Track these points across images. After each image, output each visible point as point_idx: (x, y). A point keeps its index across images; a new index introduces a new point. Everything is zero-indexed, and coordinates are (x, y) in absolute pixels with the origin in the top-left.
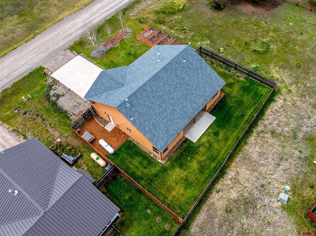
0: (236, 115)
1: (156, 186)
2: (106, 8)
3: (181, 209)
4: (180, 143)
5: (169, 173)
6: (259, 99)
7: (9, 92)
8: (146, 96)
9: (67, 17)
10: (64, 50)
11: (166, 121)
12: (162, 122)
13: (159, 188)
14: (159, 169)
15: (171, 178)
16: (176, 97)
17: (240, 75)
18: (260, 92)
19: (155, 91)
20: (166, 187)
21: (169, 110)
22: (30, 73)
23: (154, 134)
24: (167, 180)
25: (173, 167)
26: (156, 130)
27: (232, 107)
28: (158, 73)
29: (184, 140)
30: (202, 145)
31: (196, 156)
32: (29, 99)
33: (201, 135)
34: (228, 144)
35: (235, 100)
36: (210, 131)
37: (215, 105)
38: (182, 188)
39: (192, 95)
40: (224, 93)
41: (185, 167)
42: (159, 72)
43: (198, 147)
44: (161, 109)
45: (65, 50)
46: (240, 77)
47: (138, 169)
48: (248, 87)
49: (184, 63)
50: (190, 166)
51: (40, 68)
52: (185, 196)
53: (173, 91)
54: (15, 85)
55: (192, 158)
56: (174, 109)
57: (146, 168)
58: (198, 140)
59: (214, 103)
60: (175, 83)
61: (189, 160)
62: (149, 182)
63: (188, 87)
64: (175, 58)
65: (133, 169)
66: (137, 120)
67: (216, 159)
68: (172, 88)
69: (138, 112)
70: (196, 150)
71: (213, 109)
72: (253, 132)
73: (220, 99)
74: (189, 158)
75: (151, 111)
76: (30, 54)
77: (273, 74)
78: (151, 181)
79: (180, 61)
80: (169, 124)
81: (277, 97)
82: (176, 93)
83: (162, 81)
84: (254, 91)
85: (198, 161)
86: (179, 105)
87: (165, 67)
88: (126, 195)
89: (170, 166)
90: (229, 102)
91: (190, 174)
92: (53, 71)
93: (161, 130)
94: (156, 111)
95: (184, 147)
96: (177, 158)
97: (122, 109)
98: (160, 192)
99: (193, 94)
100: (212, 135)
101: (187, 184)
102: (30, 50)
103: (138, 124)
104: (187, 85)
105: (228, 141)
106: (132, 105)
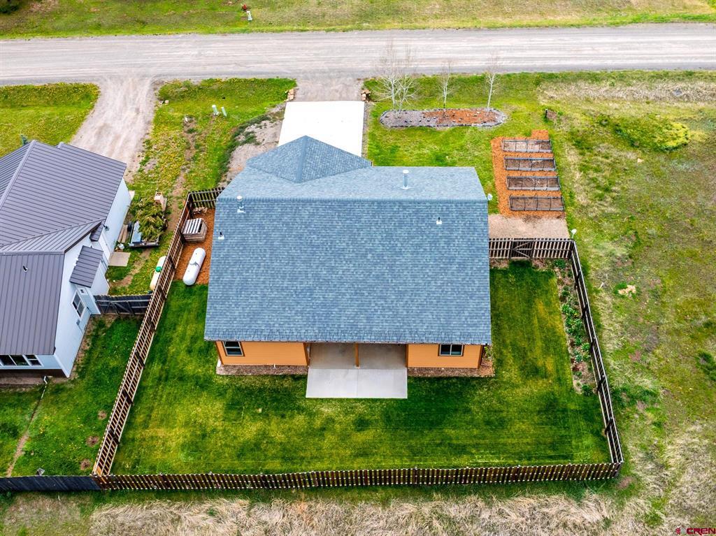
0: (450, 432)
1: (160, 393)
2: (520, 53)
3: (134, 467)
4: (285, 372)
5: (200, 397)
6: (551, 457)
7: (215, 87)
8: (287, 224)
9: (436, 30)
10: (356, 78)
11: (273, 296)
12: (266, 290)
13: (160, 401)
14: (201, 375)
15: (192, 406)
16: (340, 273)
17: (585, 373)
18: (577, 447)
19: (312, 228)
20: (169, 411)
21: (302, 283)
22: (270, 79)
23: (228, 298)
24: (184, 402)
25: (221, 393)
26: (239, 293)
27: (467, 411)
28: (355, 202)
29: (299, 373)
30: (311, 415)
31: (275, 420)
32: (221, 116)
33: (335, 397)
34: (353, 463)
35: (496, 405)
36: (361, 408)
37: (442, 375)
38: (181, 440)
39: (381, 297)
40: (496, 372)
41: (233, 414)
42: (361, 202)
43: (300, 410)
44: (289, 268)
45: (359, 80)
46: (580, 376)
47: (181, 342)
48: (564, 410)
49: (433, 225)
50: (241, 424)
51: (290, 82)
52: (166, 456)
53: (347, 257)
54: (232, 83)
55: (265, 415)
56: (311, 290)
57: (189, 352)
58: (317, 399)
59: (447, 369)
60: (368, 246)
61: (256, 413)
62: (164, 376)
63: (388, 277)
64: (425, 202)
65: (174, 335)
66: (226, 249)
67: (293, 463)
68: (353, 251)
69: (243, 236)
70: (291, 409)
71: (429, 379)
72: (431, 499)
73: (469, 375)
74: (260, 410)
75: (267, 256)
76: (307, 52)
77: (670, 443)
78: (167, 379)
79: (429, 216)
80: (274, 306)
81: (595, 496)
82: (351, 265)
83: (348, 222)
84: (563, 432)
85: (264, 433)
86: (331, 291)
87: (385, 202)
88: (116, 359)
89: (218, 388)
90: (476, 398)
91: (223, 433)
92: (299, 98)
93: (247, 303)
94: (275, 264)
95: (282, 385)
96: (246, 388)
97: (224, 208)
98: (151, 409)
99: (384, 298)
100: (352, 417)
101: (197, 443)
102: (316, 45)
103: (222, 256)
104: (392, 271)
105: (360, 459)
106: (246, 217)
